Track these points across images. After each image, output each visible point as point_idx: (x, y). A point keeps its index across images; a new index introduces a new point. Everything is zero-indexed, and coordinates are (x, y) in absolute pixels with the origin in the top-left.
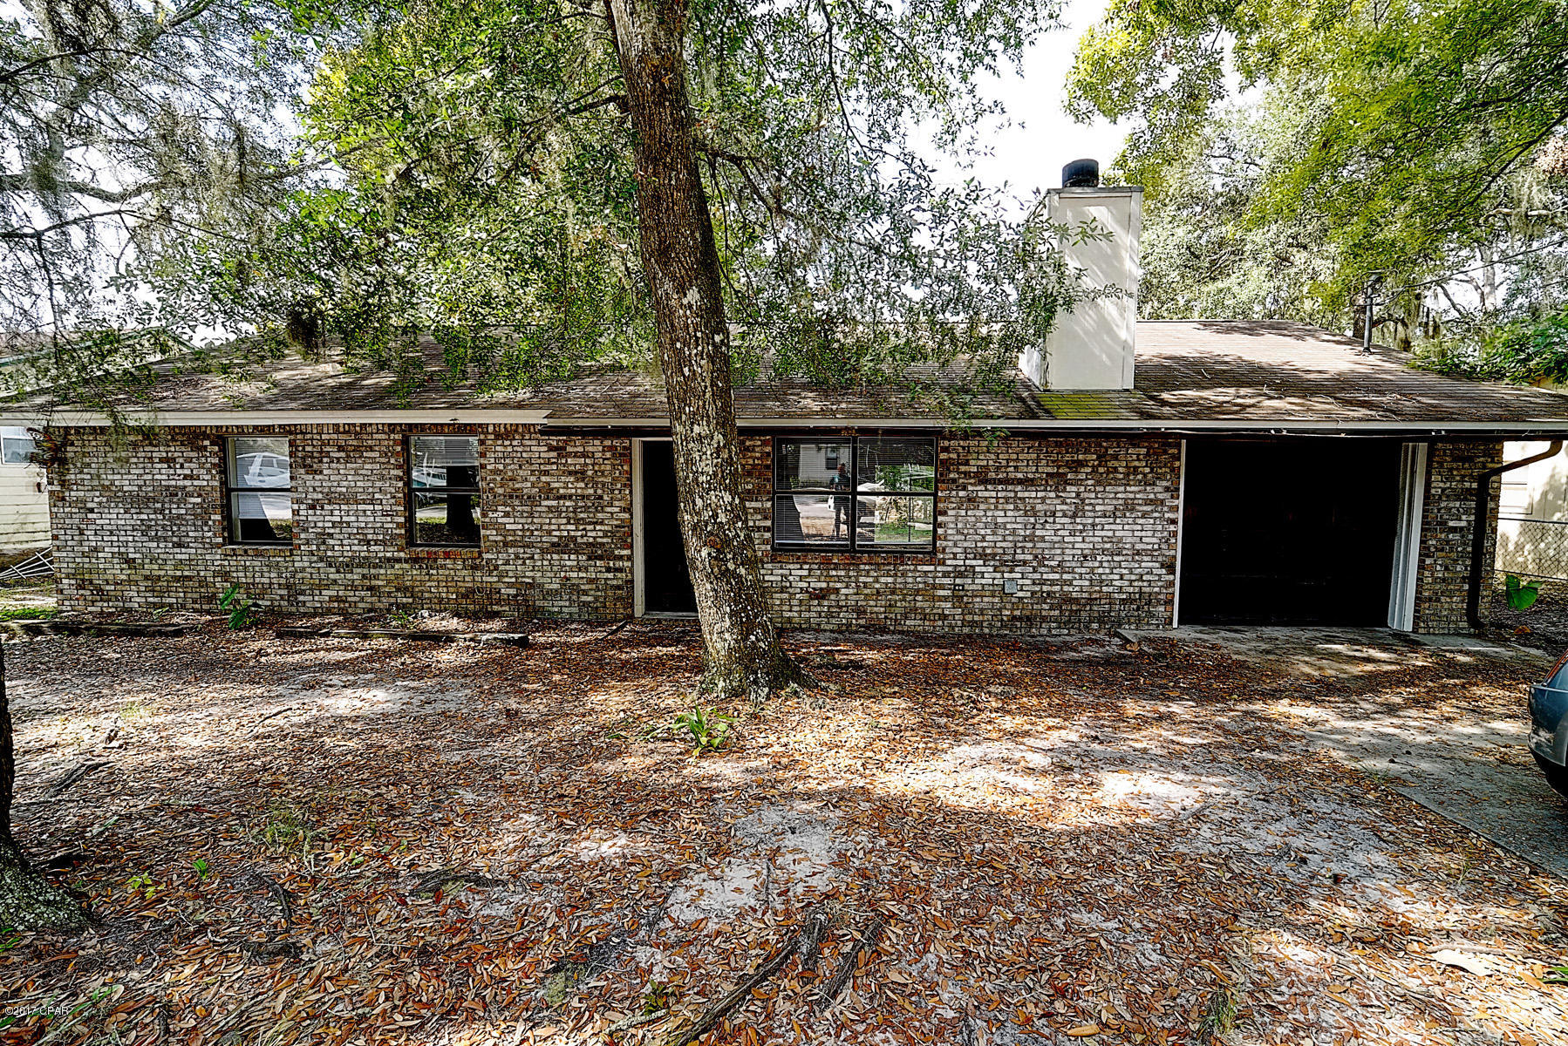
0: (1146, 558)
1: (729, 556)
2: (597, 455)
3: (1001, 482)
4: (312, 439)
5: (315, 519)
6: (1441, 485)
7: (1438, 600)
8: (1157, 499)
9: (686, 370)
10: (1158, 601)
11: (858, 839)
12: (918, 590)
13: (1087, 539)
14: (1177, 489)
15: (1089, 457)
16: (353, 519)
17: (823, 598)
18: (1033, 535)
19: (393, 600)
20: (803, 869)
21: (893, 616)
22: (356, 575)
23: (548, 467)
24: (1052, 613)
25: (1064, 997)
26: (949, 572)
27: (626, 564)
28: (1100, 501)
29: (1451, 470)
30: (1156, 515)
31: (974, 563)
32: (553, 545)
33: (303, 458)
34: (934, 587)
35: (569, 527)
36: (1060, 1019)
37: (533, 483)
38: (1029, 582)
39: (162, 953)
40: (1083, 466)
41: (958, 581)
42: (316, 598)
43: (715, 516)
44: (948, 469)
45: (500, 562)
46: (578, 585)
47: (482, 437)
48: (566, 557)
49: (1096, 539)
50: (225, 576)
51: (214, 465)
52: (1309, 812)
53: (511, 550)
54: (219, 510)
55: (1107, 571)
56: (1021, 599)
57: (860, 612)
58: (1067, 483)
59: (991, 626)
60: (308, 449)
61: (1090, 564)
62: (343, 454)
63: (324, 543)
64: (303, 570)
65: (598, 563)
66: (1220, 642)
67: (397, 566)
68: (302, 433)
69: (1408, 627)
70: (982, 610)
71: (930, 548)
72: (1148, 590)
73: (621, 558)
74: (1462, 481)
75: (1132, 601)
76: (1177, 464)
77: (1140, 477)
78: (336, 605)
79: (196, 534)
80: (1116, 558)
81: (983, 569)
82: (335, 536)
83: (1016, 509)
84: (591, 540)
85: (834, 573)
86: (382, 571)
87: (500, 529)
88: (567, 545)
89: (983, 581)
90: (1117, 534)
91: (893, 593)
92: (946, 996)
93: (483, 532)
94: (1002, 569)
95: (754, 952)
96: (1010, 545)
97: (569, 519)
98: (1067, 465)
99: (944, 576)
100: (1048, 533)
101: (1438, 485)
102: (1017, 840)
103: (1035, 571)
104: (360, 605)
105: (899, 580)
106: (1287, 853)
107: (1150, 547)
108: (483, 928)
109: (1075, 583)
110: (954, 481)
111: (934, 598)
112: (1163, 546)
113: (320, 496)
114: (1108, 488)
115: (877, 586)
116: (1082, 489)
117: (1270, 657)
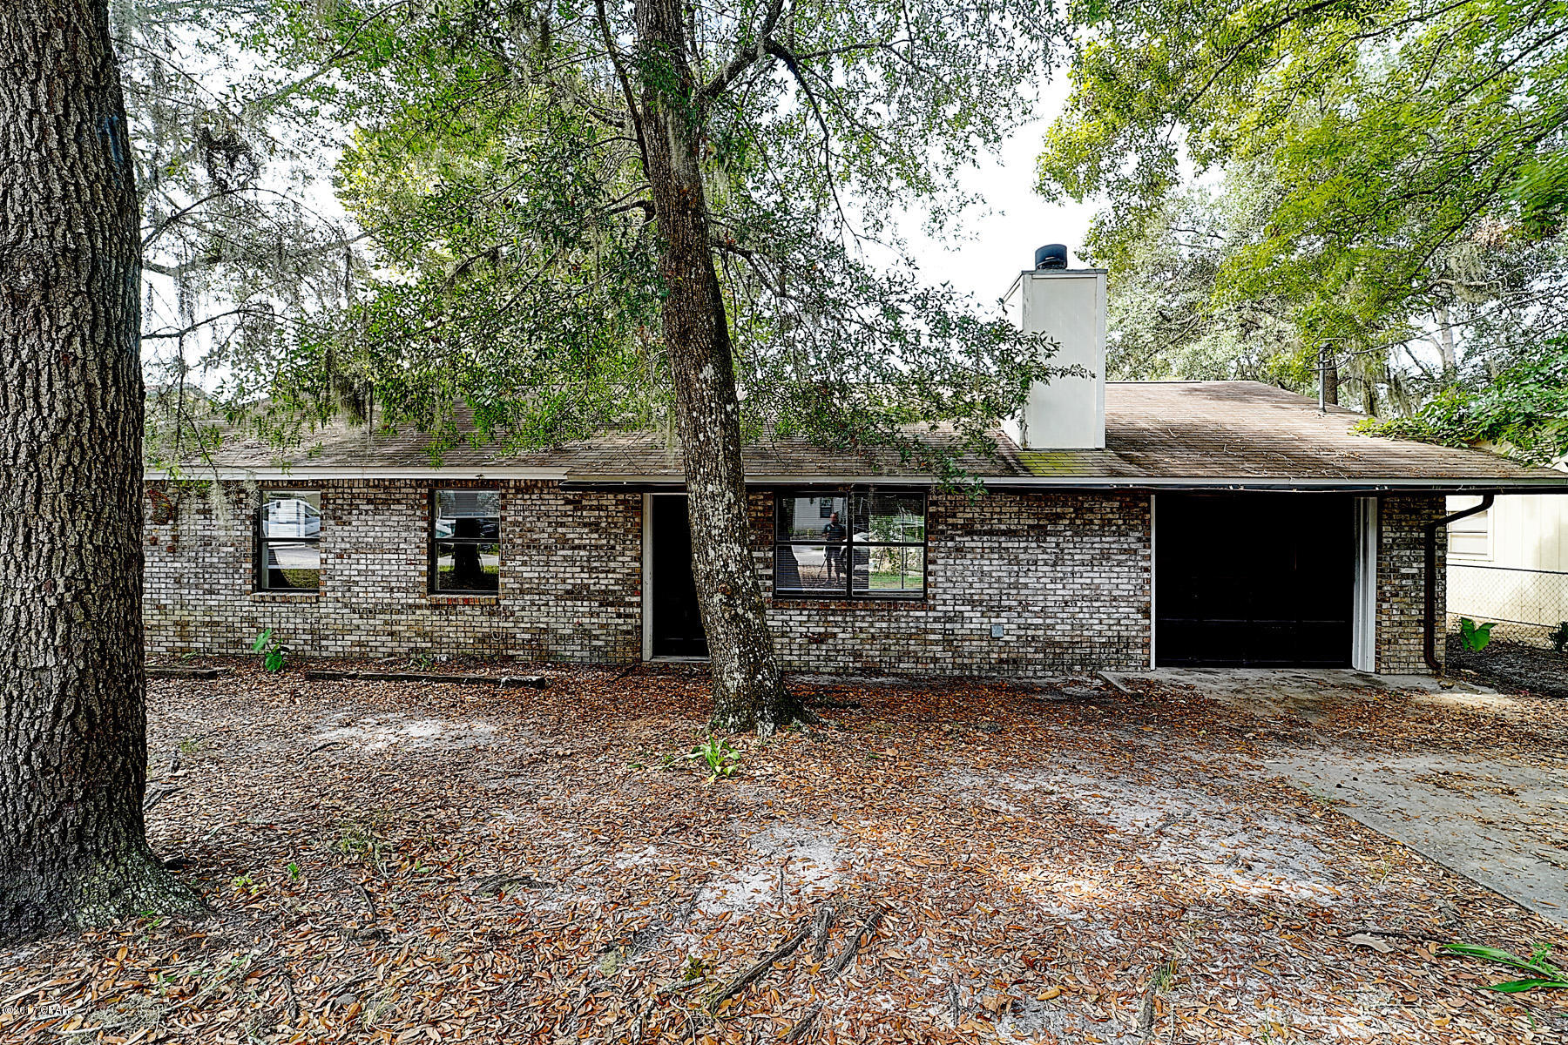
0: (1122, 604)
1: (739, 602)
2: (610, 508)
3: (986, 533)
4: (343, 493)
5: (341, 567)
6: (1392, 535)
7: (1396, 643)
8: (1131, 549)
9: (701, 436)
10: (1136, 644)
11: (860, 850)
12: (911, 634)
13: (1068, 586)
14: (1149, 540)
15: (1067, 510)
16: (378, 567)
17: (822, 642)
18: (1017, 582)
19: (412, 645)
20: (811, 875)
21: (887, 659)
22: (378, 621)
23: (565, 519)
24: (1037, 656)
25: (1034, 969)
26: (940, 618)
27: (636, 610)
28: (1078, 551)
29: (1400, 521)
30: (1130, 563)
31: (963, 608)
32: (567, 592)
33: (334, 510)
34: (926, 631)
35: (583, 575)
36: (1029, 985)
37: (550, 535)
38: (1014, 626)
39: (275, 936)
40: (1062, 518)
41: (948, 626)
42: (339, 643)
43: (726, 565)
44: (937, 521)
45: (516, 609)
46: (590, 630)
47: (504, 491)
48: (579, 603)
49: (1076, 586)
50: (252, 621)
51: (248, 517)
52: (1259, 829)
53: (527, 597)
54: (250, 560)
55: (1087, 616)
56: (1007, 642)
57: (857, 655)
58: (1047, 534)
59: (980, 669)
60: (339, 501)
61: (1071, 610)
62: (372, 507)
63: (349, 590)
64: (327, 616)
65: (609, 609)
66: (1194, 682)
67: (418, 612)
68: (334, 487)
69: (1371, 668)
70: (971, 653)
71: (922, 595)
72: (1125, 634)
73: (631, 604)
74: (1411, 531)
75: (1112, 644)
76: (1148, 516)
77: (1114, 528)
78: (357, 649)
79: (227, 581)
80: (1095, 604)
81: (972, 614)
82: (360, 584)
83: (1001, 558)
84: (603, 587)
85: (832, 618)
86: (404, 617)
87: (517, 576)
88: (580, 593)
89: (972, 626)
90: (1095, 581)
91: (887, 637)
92: (935, 969)
93: (501, 580)
94: (989, 614)
95: (773, 936)
96: (996, 592)
97: (582, 567)
98: (1047, 517)
99: (935, 621)
100: (1030, 580)
101: (1389, 535)
102: (998, 851)
103: (1020, 617)
104: (381, 649)
105: (893, 625)
106: (1236, 862)
107: (1126, 593)
108: (540, 919)
109: (1057, 627)
110: (943, 532)
111: (926, 642)
112: (1138, 593)
113: (348, 546)
114: (1085, 539)
115: (872, 630)
116: (1061, 539)
117: (1239, 696)
